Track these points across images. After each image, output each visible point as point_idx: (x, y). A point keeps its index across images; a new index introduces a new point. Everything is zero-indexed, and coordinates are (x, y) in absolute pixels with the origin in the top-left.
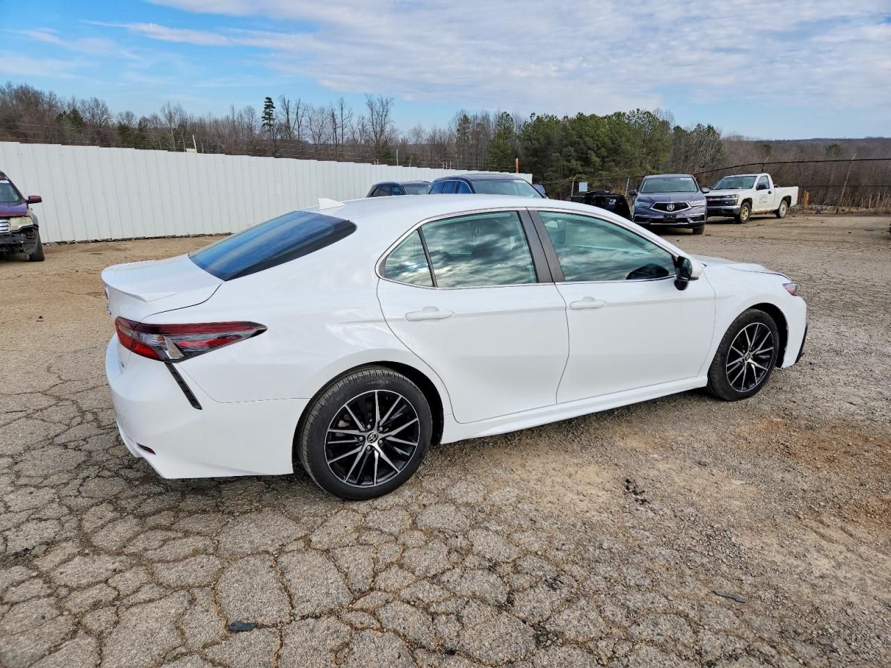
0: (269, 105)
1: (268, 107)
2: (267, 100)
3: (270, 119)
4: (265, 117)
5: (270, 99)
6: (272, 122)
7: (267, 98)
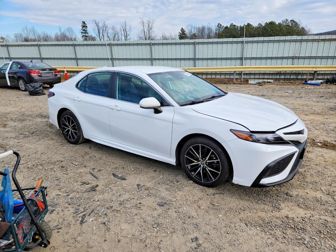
0: (84, 26)
1: (83, 27)
2: (83, 23)
3: (85, 33)
4: (82, 32)
5: (84, 22)
6: (86, 35)
7: (83, 22)
